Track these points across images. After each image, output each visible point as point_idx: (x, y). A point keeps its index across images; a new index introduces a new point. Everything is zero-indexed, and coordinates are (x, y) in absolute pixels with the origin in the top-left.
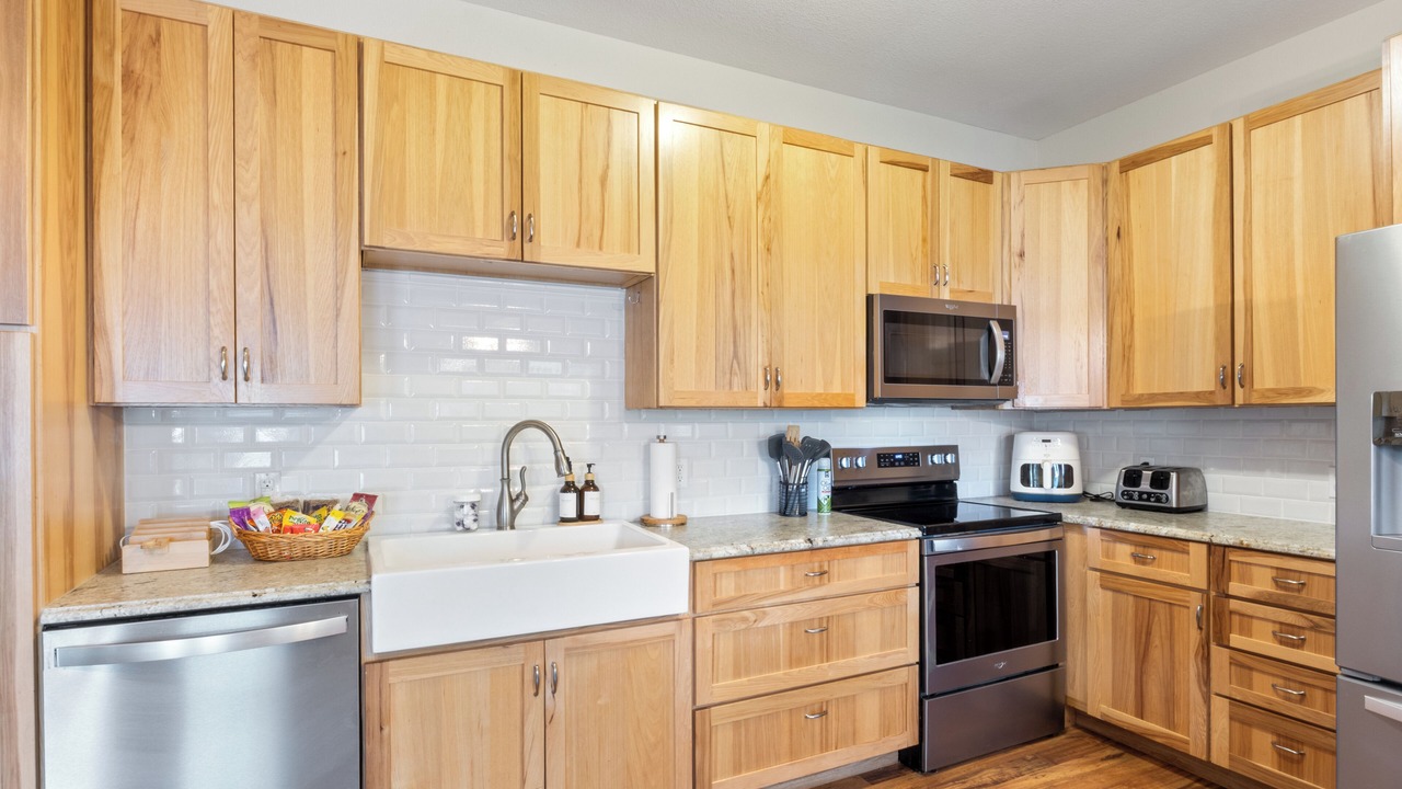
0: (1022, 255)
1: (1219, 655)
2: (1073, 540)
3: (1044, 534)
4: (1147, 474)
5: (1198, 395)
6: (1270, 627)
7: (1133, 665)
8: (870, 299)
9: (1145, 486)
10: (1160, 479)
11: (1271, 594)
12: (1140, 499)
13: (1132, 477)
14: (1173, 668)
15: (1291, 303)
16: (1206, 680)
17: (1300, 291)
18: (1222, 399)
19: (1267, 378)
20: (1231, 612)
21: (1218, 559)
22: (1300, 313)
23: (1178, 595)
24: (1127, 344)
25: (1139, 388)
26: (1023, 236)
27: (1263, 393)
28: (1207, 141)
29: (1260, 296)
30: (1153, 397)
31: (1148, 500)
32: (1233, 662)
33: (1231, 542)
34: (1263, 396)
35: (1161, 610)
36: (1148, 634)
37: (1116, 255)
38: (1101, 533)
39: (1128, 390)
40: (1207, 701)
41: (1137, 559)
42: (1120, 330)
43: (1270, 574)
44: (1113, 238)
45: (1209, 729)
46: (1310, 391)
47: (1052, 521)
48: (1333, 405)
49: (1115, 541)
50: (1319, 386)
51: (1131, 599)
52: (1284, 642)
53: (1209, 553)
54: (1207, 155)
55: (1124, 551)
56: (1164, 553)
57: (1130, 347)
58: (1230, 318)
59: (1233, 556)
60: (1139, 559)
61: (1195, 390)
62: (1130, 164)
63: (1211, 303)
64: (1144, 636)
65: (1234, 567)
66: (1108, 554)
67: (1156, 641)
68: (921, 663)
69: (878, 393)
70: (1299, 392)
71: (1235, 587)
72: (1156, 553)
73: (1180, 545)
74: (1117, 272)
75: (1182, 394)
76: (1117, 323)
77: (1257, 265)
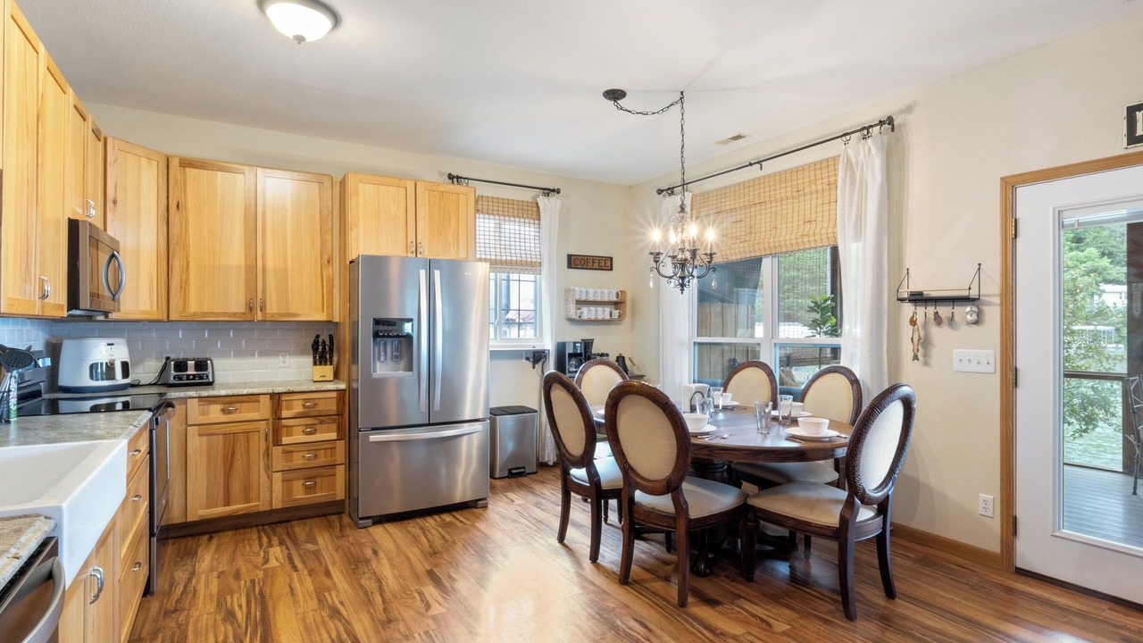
0: (115, 202)
1: (277, 451)
4: (191, 363)
5: (235, 314)
6: (301, 428)
7: (222, 477)
9: (191, 372)
10: (200, 365)
11: (302, 413)
12: (188, 379)
13: (182, 365)
14: (249, 469)
15: (285, 271)
16: (268, 467)
17: (289, 265)
18: (249, 317)
19: (273, 308)
20: (284, 426)
21: (276, 401)
22: (289, 276)
23: (254, 425)
24: (183, 279)
25: (193, 307)
26: (116, 188)
27: (272, 315)
28: (241, 171)
29: (270, 264)
30: (202, 314)
31: (194, 379)
32: (285, 452)
33: (284, 391)
34: (272, 316)
35: (242, 437)
36: (233, 454)
37: (175, 220)
38: (199, 401)
39: (184, 310)
40: (270, 479)
41: (224, 411)
42: (178, 270)
43: (301, 403)
44: (173, 209)
45: (271, 492)
46: (294, 315)
49: (209, 404)
50: (299, 312)
51: (221, 437)
52: (307, 434)
53: (271, 398)
54: (241, 179)
55: (215, 409)
56: (243, 404)
57: (186, 281)
58: (252, 272)
59: (284, 398)
61: (233, 311)
62: (188, 164)
63: (243, 263)
64: (230, 457)
65: (284, 403)
66: (203, 414)
67: (238, 456)
70: (289, 314)
71: (285, 414)
72: (238, 405)
73: (254, 398)
74: (175, 230)
75: (225, 314)
76: (177, 265)
77: (269, 249)
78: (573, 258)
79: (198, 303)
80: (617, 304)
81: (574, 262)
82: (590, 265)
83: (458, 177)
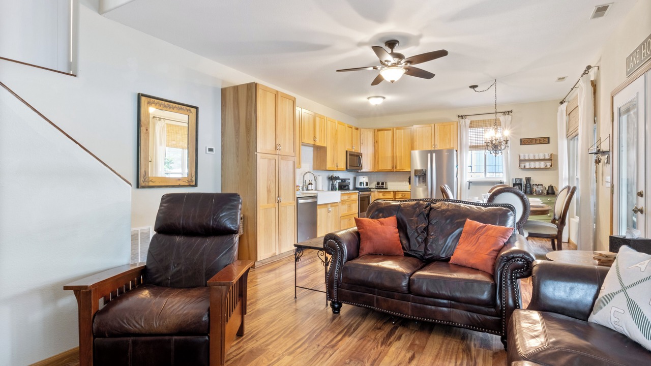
0: (362, 144)
2: (372, 194)
3: (369, 193)
4: (380, 183)
5: (389, 170)
8: (347, 151)
9: (380, 185)
10: (383, 184)
11: (401, 197)
12: (380, 187)
13: (378, 184)
15: (401, 157)
17: (402, 155)
18: (392, 170)
19: (398, 168)
21: (394, 193)
25: (380, 168)
26: (362, 140)
28: (390, 130)
29: (398, 155)
30: (382, 170)
33: (396, 191)
34: (398, 170)
37: (376, 146)
38: (378, 192)
39: (378, 169)
43: (402, 194)
44: (376, 143)
46: (404, 169)
47: (370, 191)
48: (410, 172)
54: (390, 132)
55: (381, 194)
56: (387, 194)
57: (379, 161)
58: (393, 158)
59: (397, 193)
60: (383, 195)
62: (379, 130)
63: (391, 155)
66: (378, 195)
68: (358, 213)
69: (348, 168)
70: (402, 169)
71: (397, 197)
72: (385, 194)
73: (389, 192)
74: (376, 148)
75: (387, 170)
76: (377, 157)
77: (397, 151)
78: (523, 140)
79: (382, 167)
80: (550, 160)
81: (523, 142)
82: (534, 142)
83: (462, 116)
